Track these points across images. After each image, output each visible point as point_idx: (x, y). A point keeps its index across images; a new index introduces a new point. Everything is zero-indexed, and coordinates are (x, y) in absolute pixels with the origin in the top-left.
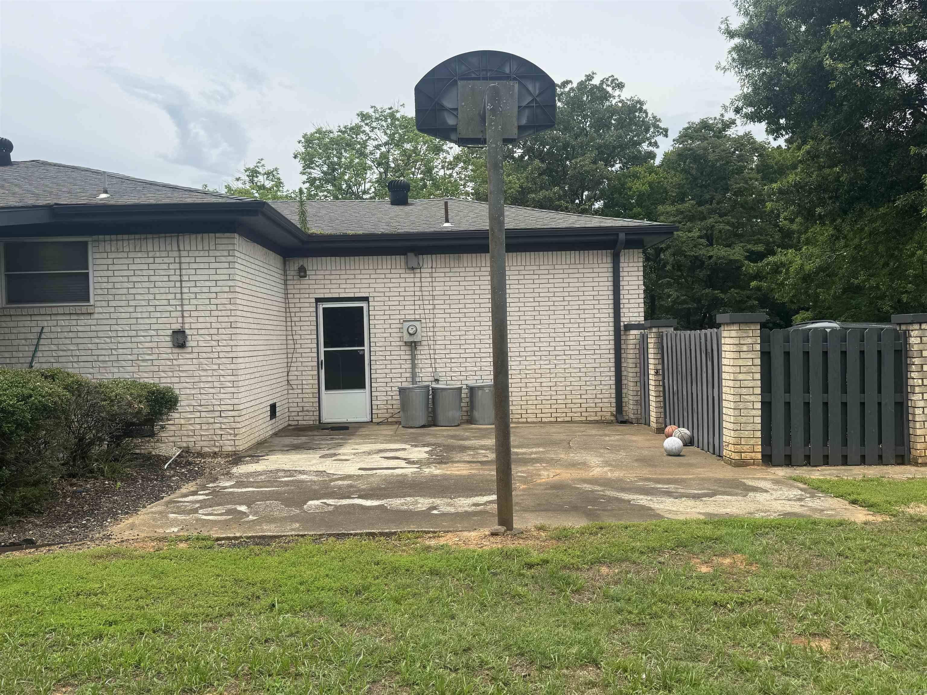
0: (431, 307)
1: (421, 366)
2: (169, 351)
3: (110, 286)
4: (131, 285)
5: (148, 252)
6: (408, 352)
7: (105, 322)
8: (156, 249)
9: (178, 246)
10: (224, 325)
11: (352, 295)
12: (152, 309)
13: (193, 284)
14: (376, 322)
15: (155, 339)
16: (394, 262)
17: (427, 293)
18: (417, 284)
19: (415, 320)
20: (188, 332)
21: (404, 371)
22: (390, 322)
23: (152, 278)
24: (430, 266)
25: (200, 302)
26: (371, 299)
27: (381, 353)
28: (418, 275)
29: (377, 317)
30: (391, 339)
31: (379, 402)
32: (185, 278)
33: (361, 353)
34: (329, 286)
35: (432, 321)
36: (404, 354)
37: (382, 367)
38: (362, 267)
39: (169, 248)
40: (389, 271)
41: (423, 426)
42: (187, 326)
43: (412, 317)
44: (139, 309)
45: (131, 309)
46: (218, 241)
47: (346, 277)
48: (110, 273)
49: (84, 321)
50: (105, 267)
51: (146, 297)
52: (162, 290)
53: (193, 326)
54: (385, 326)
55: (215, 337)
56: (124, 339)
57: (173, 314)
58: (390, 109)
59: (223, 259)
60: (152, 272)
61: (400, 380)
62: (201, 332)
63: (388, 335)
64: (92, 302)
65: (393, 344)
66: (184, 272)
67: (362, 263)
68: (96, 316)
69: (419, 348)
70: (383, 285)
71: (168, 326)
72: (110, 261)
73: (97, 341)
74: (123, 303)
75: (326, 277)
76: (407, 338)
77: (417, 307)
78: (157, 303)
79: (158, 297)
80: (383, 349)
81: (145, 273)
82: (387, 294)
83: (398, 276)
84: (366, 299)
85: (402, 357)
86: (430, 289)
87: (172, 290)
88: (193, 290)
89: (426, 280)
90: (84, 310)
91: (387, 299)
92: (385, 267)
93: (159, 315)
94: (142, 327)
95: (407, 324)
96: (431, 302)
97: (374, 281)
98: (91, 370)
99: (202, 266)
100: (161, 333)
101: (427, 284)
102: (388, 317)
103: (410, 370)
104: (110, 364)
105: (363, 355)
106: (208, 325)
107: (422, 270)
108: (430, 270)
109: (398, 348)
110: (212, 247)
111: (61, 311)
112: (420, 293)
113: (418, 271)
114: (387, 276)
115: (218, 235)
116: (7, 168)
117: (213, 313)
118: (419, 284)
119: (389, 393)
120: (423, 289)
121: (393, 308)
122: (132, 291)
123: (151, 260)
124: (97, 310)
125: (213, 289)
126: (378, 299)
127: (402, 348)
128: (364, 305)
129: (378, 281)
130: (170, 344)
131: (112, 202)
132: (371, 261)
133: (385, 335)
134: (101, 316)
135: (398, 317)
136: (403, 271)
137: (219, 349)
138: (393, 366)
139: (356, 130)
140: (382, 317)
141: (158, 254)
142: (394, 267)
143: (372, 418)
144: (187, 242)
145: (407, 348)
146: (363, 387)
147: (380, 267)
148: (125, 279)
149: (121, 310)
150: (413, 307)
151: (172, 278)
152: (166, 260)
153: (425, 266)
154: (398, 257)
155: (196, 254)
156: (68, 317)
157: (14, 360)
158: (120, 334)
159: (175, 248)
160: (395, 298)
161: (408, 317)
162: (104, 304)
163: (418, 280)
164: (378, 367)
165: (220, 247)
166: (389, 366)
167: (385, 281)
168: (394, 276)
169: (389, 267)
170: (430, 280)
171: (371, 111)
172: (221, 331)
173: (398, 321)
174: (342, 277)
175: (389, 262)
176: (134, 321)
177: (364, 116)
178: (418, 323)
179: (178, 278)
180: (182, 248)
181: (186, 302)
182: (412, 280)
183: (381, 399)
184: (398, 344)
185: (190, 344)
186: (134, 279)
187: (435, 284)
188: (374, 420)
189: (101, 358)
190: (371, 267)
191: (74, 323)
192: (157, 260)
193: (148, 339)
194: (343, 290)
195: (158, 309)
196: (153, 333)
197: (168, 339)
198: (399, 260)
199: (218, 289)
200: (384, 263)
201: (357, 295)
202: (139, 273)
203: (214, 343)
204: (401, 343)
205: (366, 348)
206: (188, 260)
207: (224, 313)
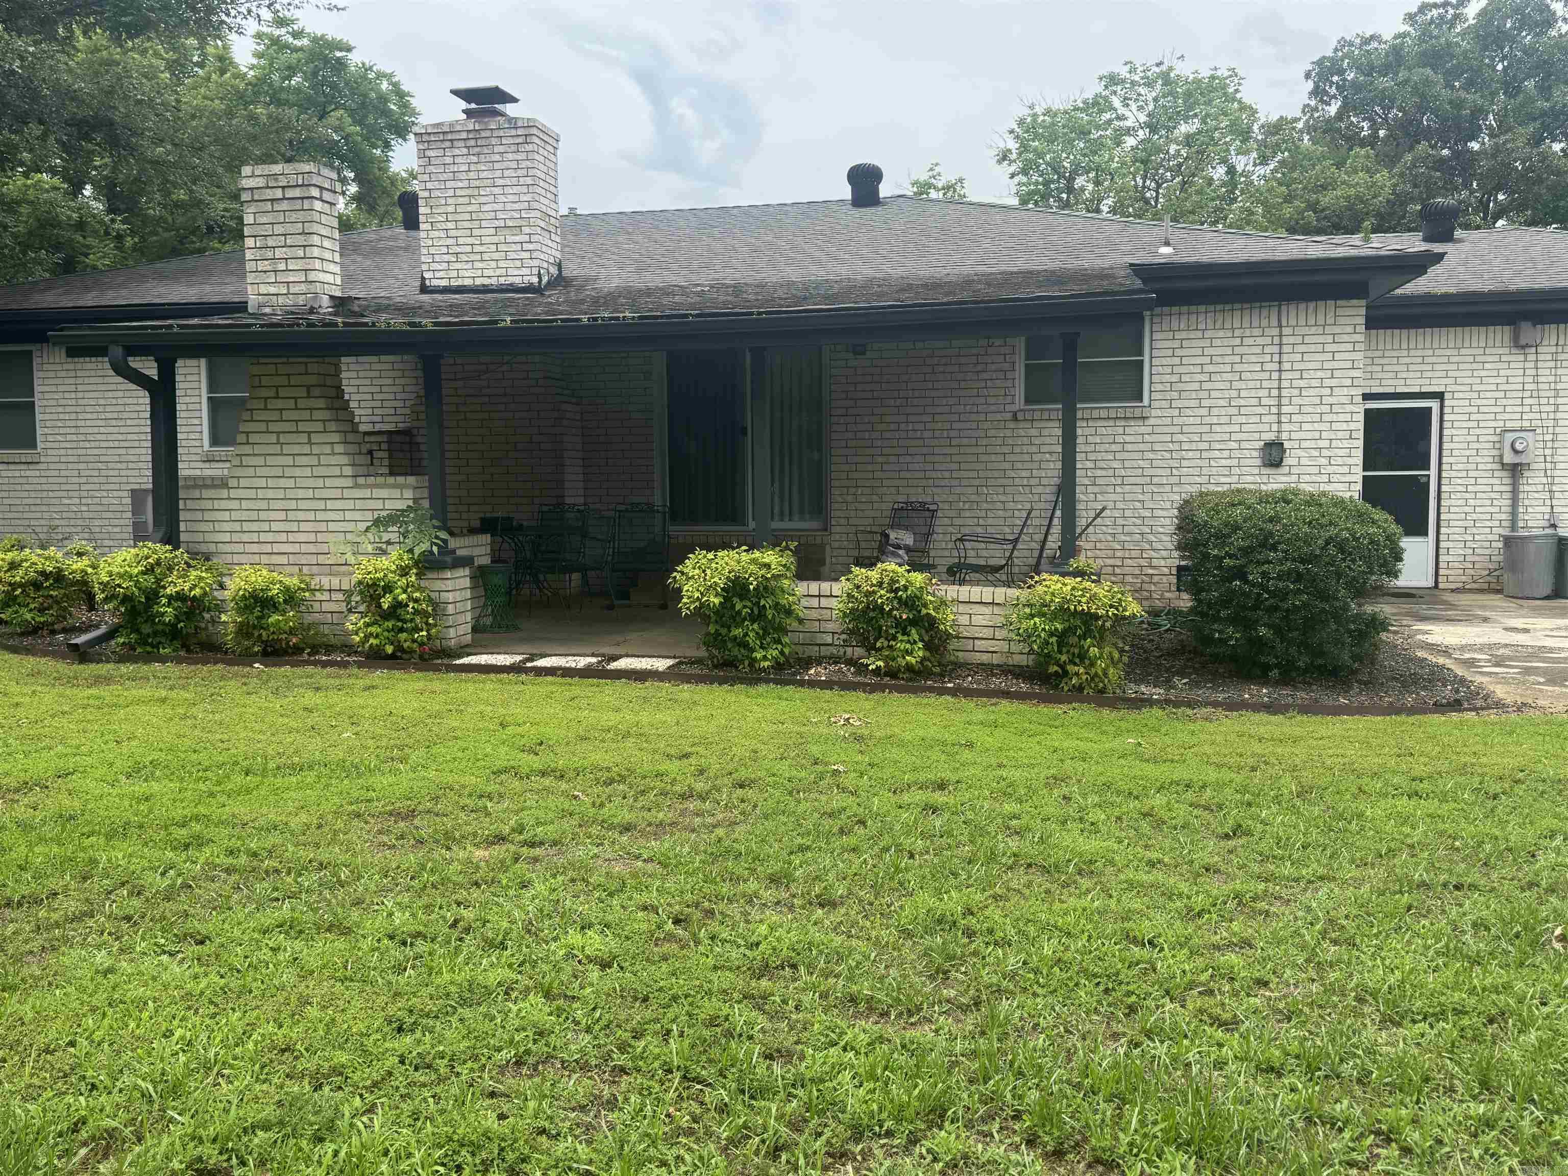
0: (1552, 408)
1: (1526, 502)
2: (1256, 471)
3: (1175, 378)
4: (1204, 377)
5: (1233, 329)
6: (1507, 481)
7: (1166, 429)
8: (1246, 324)
9: (1279, 321)
10: (1340, 435)
11: (1416, 389)
12: (1234, 411)
13: (1297, 375)
14: (1454, 432)
15: (1237, 454)
16: (1491, 335)
17: (1546, 386)
18: (1528, 372)
19: (1522, 430)
20: (1287, 445)
21: (1497, 509)
22: (1478, 431)
23: (1237, 367)
24: (1553, 342)
25: (1306, 401)
26: (1447, 396)
27: (1459, 481)
28: (1532, 357)
29: (1456, 424)
30: (1479, 459)
31: (1450, 559)
32: (1286, 366)
33: (1424, 480)
34: (1380, 375)
35: (1551, 430)
36: (1500, 483)
37: (1460, 502)
38: (1436, 345)
39: (1265, 323)
40: (1481, 351)
41: (1547, 598)
42: (1284, 436)
43: (1517, 424)
44: (1215, 411)
45: (1204, 412)
46: (1340, 311)
47: (1407, 360)
48: (1177, 361)
49: (1136, 428)
50: (1170, 352)
51: (1227, 394)
52: (1251, 384)
53: (1294, 436)
54: (1469, 438)
55: (1325, 453)
56: (1190, 454)
57: (1265, 419)
58: (1158, 65)
59: (1346, 338)
60: (1237, 359)
61: (1489, 524)
62: (1305, 444)
63: (1474, 452)
64: (1146, 402)
65: (1480, 467)
66: (1285, 357)
67: (1436, 338)
68: (1152, 421)
69: (1526, 474)
70: (1469, 373)
71: (1257, 436)
72: (1177, 344)
73: (1151, 456)
74: (1193, 403)
75: (1376, 361)
76: (1509, 458)
77: (1527, 409)
78: (1242, 402)
79: (1243, 394)
80: (1464, 474)
81: (1227, 359)
82: (1475, 388)
83: (1497, 358)
84: (1439, 396)
85: (1496, 488)
86: (1552, 379)
87: (1265, 384)
88: (1296, 383)
89: (1546, 365)
90: (1138, 413)
91: (1476, 395)
92: (1475, 344)
93: (1243, 420)
94: (1218, 437)
95: (1510, 437)
96: (1552, 401)
97: (1455, 367)
98: (1141, 497)
99: (1313, 348)
100: (1244, 445)
101: (1548, 372)
102: (1475, 424)
103: (1509, 509)
104: (1168, 488)
105: (1427, 484)
106: (1317, 435)
107: (1540, 349)
108: (1554, 349)
109: (1489, 474)
110: (1330, 321)
111: (1104, 414)
112: (1533, 386)
113: (1533, 350)
114: (1478, 359)
115: (1339, 302)
116: (872, 210)
117: (1326, 418)
118: (1533, 372)
119: (1468, 544)
120: (1541, 379)
121: (1485, 409)
122: (1206, 386)
123: (1237, 341)
124: (1154, 413)
125: (1327, 383)
126: (1461, 395)
127: (1497, 474)
128: (1434, 405)
129: (1461, 366)
130: (1258, 462)
131: (1176, 259)
132: (1451, 336)
133: (1468, 453)
134: (1159, 422)
135: (1494, 424)
136: (1507, 351)
137: (1330, 469)
138: (1478, 502)
139: (1098, 104)
140: (1465, 425)
141: (1248, 333)
142: (1490, 343)
143: (1436, 582)
144: (1293, 314)
145: (1504, 474)
146: (1425, 533)
147: (1467, 344)
148: (1198, 369)
149: (1189, 412)
150: (1519, 409)
151: (1268, 367)
152: (1260, 341)
153: (1545, 342)
154: (1499, 328)
155: (1306, 330)
156: (1111, 423)
157: (1033, 482)
158: (1185, 446)
159: (1274, 322)
160: (1488, 395)
161: (1509, 424)
162: (1165, 404)
163: (1532, 365)
164: (1453, 502)
165: (1341, 320)
166: (1472, 502)
167: (1475, 366)
168: (1490, 359)
169: (1483, 344)
170: (1552, 364)
171: (1124, 72)
172: (1334, 443)
173: (1492, 431)
174: (1402, 360)
175: (1483, 337)
176: (1206, 428)
177: (1112, 80)
178: (1530, 434)
179: (1275, 366)
180: (1284, 323)
181: (1285, 401)
182: (1521, 365)
183: (1453, 553)
184: (1489, 466)
185: (1287, 461)
186: (1211, 368)
187: (1559, 372)
188: (1441, 586)
189: (1155, 480)
190: (1451, 345)
191: (1121, 430)
192: (1247, 341)
193: (1226, 454)
194: (1402, 382)
195: (1243, 411)
196: (1234, 445)
197: (1255, 454)
198: (1502, 334)
199: (1333, 383)
200: (1475, 338)
201: (1425, 389)
202: (1219, 359)
203: (1324, 461)
204: (1495, 466)
205: (1433, 472)
206: (1292, 340)
207: (1341, 417)
